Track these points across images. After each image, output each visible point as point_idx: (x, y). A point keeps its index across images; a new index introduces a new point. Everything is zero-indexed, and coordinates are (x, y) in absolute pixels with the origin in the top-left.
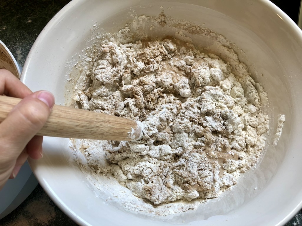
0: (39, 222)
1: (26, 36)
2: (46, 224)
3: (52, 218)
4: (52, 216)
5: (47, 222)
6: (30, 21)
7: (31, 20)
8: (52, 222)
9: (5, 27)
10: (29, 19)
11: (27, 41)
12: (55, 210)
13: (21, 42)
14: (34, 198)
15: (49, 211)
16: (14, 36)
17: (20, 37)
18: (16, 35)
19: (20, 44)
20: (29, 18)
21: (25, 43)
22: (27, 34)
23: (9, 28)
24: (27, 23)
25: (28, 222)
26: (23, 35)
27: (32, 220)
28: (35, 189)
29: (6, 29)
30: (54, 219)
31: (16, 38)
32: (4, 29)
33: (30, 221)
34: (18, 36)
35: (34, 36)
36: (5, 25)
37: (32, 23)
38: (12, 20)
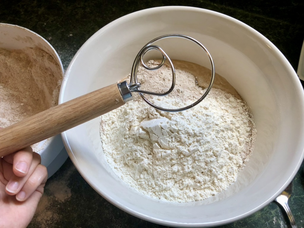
0: (56, 199)
1: (67, 46)
2: (63, 202)
3: (68, 198)
4: (68, 196)
5: (63, 201)
6: (71, 35)
7: (73, 34)
8: (67, 201)
9: (50, 37)
10: (71, 34)
11: (66, 51)
12: (71, 192)
13: (62, 51)
14: (55, 179)
15: (66, 191)
16: (57, 46)
17: (62, 47)
18: (59, 45)
19: (61, 52)
20: (71, 32)
21: (65, 52)
22: (68, 45)
23: (54, 39)
24: (69, 36)
25: (48, 198)
26: (64, 46)
27: (51, 196)
28: (57, 172)
29: (51, 39)
30: (69, 198)
31: (58, 47)
32: (50, 39)
33: (49, 198)
34: (60, 46)
35: (73, 47)
36: (50, 36)
37: (72, 37)
38: (57, 33)
